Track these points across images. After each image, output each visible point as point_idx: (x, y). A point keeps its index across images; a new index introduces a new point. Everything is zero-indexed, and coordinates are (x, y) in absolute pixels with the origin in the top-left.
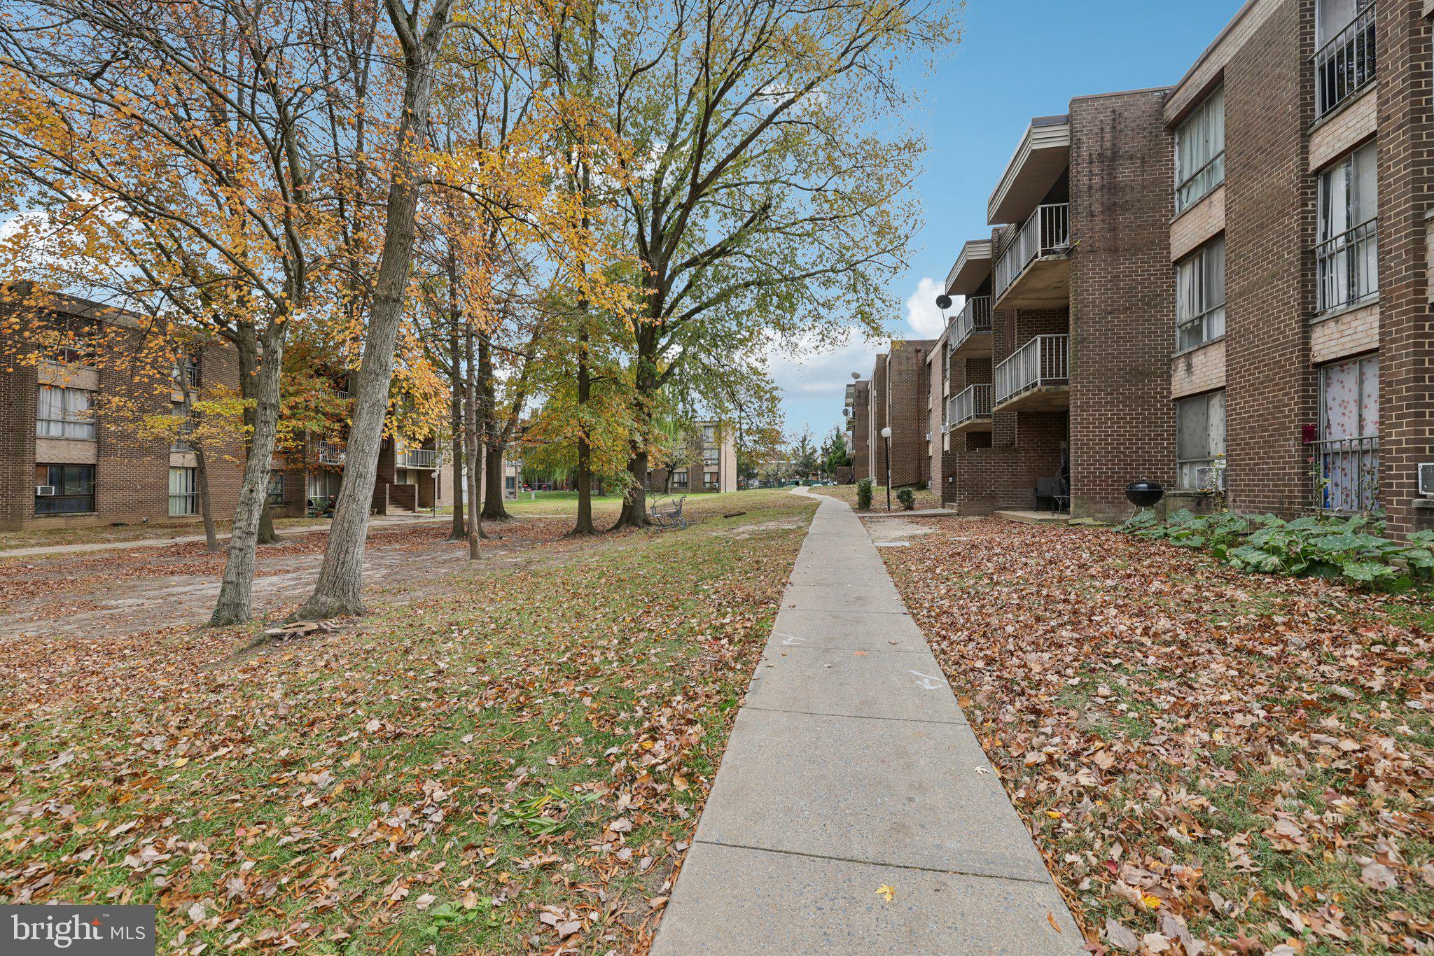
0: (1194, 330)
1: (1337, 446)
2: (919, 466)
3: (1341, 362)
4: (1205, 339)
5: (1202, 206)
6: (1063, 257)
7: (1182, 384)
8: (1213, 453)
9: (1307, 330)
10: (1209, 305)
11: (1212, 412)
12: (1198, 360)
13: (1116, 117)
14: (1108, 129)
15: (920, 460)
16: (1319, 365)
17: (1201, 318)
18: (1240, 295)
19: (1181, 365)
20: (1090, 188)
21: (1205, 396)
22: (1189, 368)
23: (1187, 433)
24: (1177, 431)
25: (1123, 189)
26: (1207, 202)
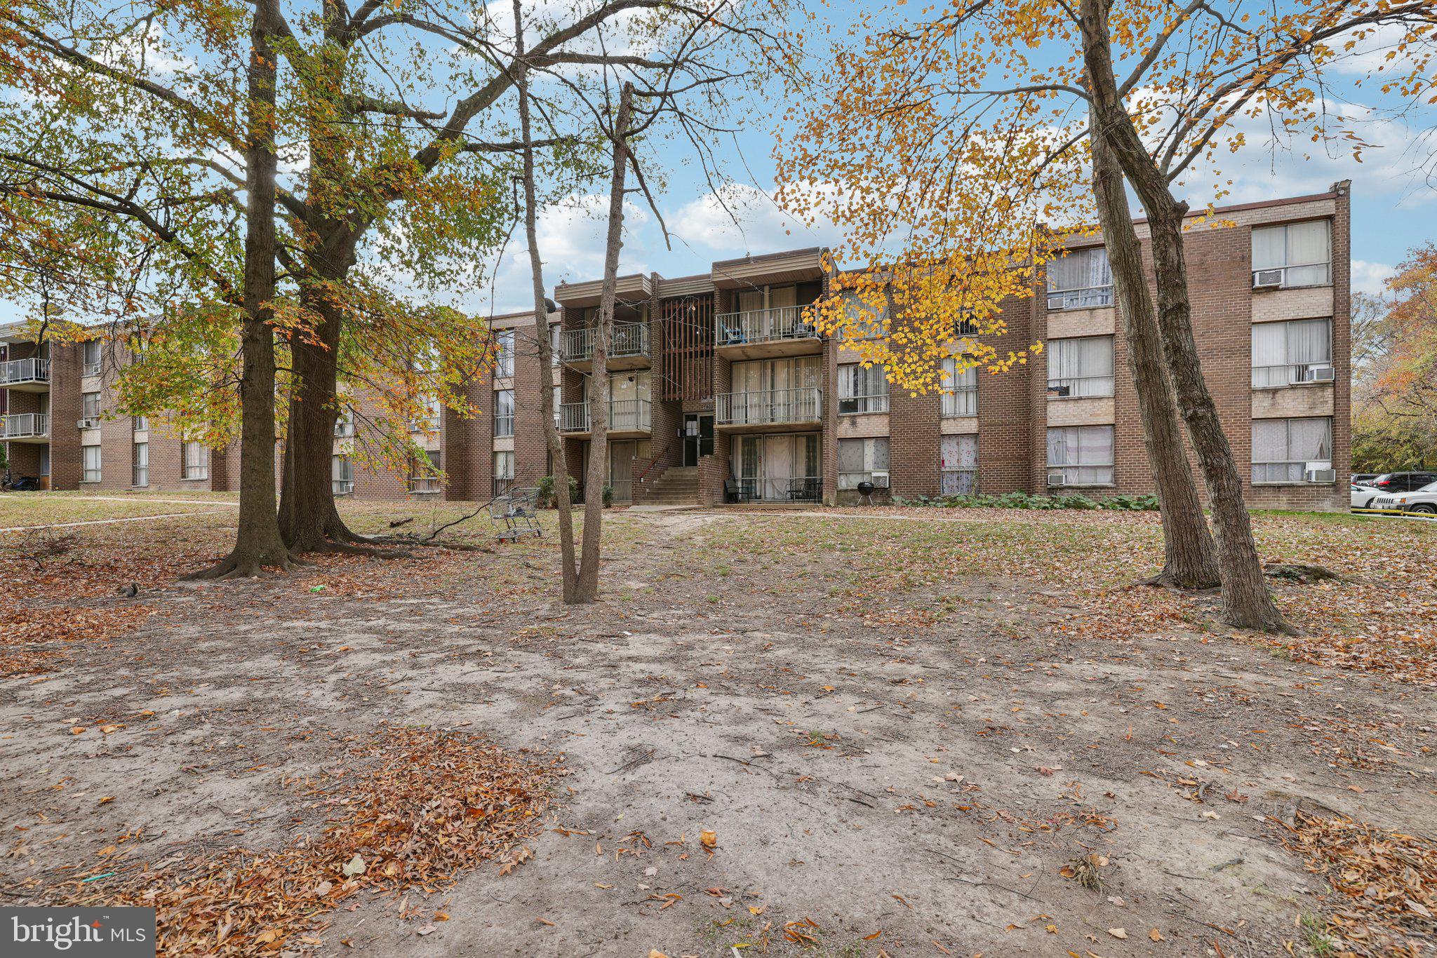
0: (851, 404)
1: (948, 469)
3: (954, 436)
4: (861, 410)
6: (821, 342)
7: (845, 431)
9: (939, 421)
10: (867, 394)
11: (868, 447)
12: (860, 420)
16: (942, 435)
17: (856, 400)
19: (847, 422)
21: (863, 439)
22: (854, 425)
23: (843, 457)
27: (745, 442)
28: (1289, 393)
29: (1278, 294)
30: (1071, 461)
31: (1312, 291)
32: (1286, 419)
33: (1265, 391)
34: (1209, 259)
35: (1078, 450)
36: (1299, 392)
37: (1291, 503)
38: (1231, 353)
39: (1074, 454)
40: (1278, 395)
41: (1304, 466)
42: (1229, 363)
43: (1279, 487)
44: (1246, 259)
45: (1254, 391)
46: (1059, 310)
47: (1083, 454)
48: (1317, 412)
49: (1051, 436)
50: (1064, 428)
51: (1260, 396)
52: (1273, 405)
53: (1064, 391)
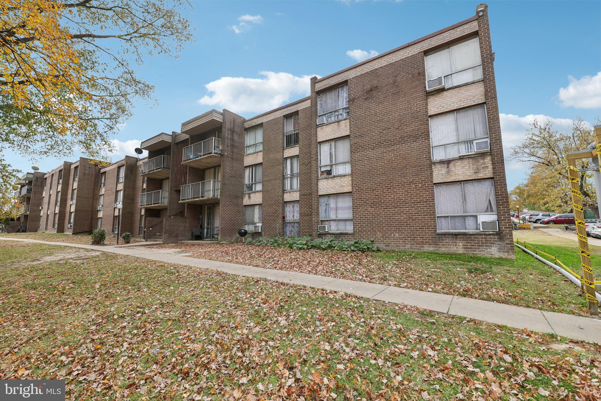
0: (250, 187)
1: (288, 221)
2: (91, 223)
3: (290, 202)
4: (254, 190)
5: (255, 154)
6: (220, 156)
7: (246, 201)
8: (255, 221)
9: (283, 193)
10: (255, 181)
11: (255, 210)
12: (252, 195)
13: (234, 121)
14: (232, 122)
15: (92, 219)
16: (285, 202)
17: (252, 184)
18: (267, 181)
19: (247, 196)
20: (228, 138)
21: (253, 205)
22: (249, 197)
23: (247, 215)
24: (244, 215)
25: (235, 141)
26: (256, 154)
27: (209, 209)
28: (459, 163)
29: (445, 93)
30: (333, 217)
31: (468, 87)
32: (460, 182)
33: (442, 162)
34: (399, 79)
35: (337, 209)
36: (466, 162)
37: (465, 247)
38: (416, 138)
39: (334, 212)
40: (451, 165)
41: (476, 217)
42: (415, 145)
43: (456, 235)
44: (422, 74)
45: (435, 163)
46: (322, 125)
47: (340, 211)
48: (481, 175)
49: (323, 201)
50: (329, 195)
51: (439, 166)
52: (448, 172)
53: (329, 172)
